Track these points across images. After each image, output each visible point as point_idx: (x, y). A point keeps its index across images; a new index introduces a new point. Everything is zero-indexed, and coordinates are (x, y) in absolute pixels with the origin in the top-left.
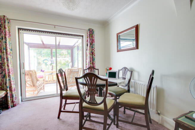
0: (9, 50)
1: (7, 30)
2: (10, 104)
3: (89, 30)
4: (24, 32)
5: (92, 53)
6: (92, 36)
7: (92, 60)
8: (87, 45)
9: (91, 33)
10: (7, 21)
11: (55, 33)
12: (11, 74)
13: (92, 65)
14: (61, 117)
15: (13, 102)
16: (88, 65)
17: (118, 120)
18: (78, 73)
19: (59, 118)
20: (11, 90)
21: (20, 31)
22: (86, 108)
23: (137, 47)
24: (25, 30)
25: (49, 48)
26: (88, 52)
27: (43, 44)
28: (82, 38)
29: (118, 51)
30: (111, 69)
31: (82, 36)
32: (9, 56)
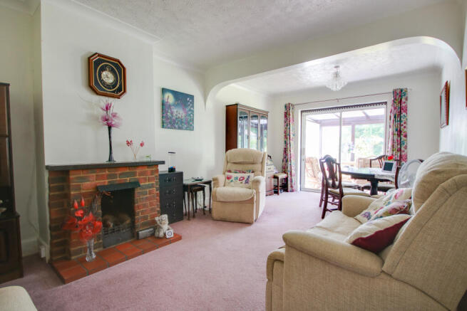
0: (292, 136)
1: (291, 116)
2: (289, 188)
5: (399, 133)
6: (400, 102)
7: (399, 144)
8: (390, 119)
10: (291, 108)
11: (340, 108)
12: (292, 159)
13: (396, 154)
15: (292, 187)
20: (291, 174)
21: (304, 114)
24: (307, 111)
31: (386, 103)
32: (291, 142)
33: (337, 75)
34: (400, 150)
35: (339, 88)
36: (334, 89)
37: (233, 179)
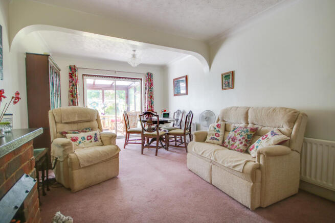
0: (78, 95)
1: (77, 77)
3: (148, 74)
4: (87, 77)
5: (151, 97)
6: (151, 80)
7: (151, 103)
8: (146, 89)
9: (150, 77)
10: (76, 70)
11: (115, 77)
13: (150, 108)
14: (126, 147)
16: (146, 108)
17: (169, 145)
18: (136, 117)
19: (124, 148)
21: (84, 77)
22: (146, 135)
23: (187, 94)
24: (88, 75)
25: (101, 89)
26: (147, 95)
27: (94, 84)
28: (140, 81)
29: (175, 95)
30: (165, 111)
31: (141, 79)
33: (134, 56)
34: (151, 107)
35: (136, 65)
36: (133, 65)
37: (80, 139)
